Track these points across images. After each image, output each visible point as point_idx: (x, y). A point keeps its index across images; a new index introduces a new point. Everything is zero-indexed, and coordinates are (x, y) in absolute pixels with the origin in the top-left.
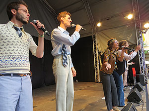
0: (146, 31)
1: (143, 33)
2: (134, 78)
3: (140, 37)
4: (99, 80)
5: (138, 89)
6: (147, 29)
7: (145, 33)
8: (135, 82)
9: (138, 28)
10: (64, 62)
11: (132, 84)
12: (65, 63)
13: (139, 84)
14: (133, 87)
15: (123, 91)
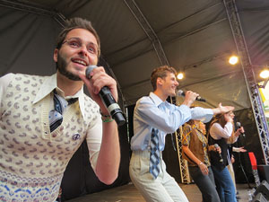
0: (265, 84)
1: (259, 87)
2: (255, 172)
3: (256, 95)
4: (188, 179)
5: (264, 194)
6: (266, 81)
7: (263, 87)
8: (257, 180)
9: (251, 79)
10: (153, 168)
11: (251, 185)
12: (155, 171)
13: (265, 184)
14: (254, 190)
15: (235, 200)
